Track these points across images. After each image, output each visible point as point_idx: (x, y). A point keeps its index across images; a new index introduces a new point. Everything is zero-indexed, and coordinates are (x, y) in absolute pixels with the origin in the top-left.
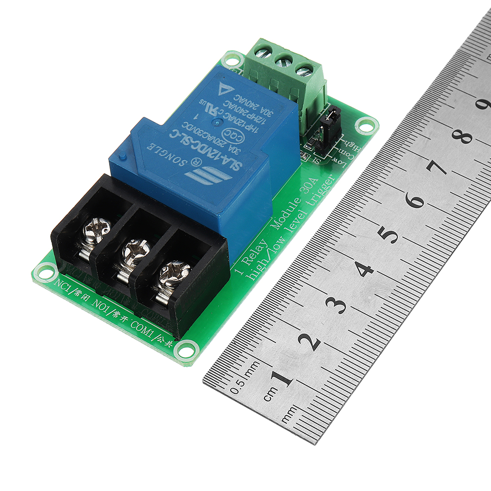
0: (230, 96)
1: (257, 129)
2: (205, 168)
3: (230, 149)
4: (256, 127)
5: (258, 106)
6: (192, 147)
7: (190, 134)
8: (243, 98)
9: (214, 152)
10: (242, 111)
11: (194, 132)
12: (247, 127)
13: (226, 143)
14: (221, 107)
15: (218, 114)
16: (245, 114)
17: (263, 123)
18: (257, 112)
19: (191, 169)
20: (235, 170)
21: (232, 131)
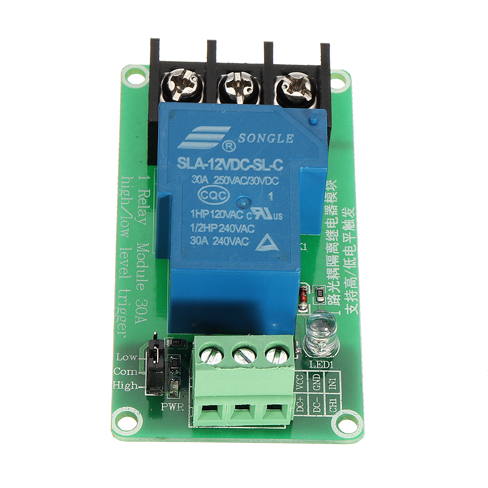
0: (255, 239)
1: (193, 215)
2: (215, 144)
3: (205, 179)
4: (196, 217)
5: (214, 244)
6: (248, 161)
7: (262, 174)
8: (238, 244)
9: (220, 167)
10: (228, 228)
11: (259, 178)
12: (206, 212)
13: (215, 183)
14: (253, 221)
15: (251, 212)
16: (222, 227)
17: (193, 225)
18: (209, 235)
19: (228, 136)
20: (182, 158)
21: (219, 201)
